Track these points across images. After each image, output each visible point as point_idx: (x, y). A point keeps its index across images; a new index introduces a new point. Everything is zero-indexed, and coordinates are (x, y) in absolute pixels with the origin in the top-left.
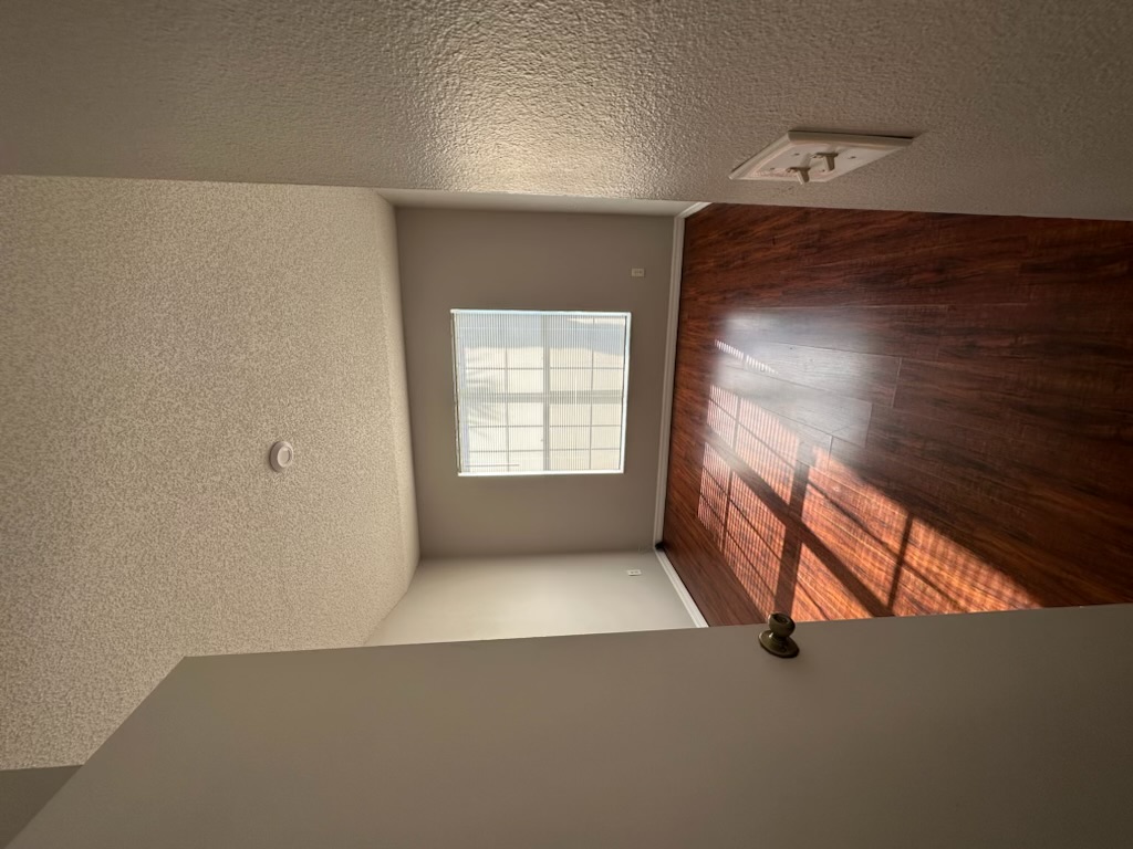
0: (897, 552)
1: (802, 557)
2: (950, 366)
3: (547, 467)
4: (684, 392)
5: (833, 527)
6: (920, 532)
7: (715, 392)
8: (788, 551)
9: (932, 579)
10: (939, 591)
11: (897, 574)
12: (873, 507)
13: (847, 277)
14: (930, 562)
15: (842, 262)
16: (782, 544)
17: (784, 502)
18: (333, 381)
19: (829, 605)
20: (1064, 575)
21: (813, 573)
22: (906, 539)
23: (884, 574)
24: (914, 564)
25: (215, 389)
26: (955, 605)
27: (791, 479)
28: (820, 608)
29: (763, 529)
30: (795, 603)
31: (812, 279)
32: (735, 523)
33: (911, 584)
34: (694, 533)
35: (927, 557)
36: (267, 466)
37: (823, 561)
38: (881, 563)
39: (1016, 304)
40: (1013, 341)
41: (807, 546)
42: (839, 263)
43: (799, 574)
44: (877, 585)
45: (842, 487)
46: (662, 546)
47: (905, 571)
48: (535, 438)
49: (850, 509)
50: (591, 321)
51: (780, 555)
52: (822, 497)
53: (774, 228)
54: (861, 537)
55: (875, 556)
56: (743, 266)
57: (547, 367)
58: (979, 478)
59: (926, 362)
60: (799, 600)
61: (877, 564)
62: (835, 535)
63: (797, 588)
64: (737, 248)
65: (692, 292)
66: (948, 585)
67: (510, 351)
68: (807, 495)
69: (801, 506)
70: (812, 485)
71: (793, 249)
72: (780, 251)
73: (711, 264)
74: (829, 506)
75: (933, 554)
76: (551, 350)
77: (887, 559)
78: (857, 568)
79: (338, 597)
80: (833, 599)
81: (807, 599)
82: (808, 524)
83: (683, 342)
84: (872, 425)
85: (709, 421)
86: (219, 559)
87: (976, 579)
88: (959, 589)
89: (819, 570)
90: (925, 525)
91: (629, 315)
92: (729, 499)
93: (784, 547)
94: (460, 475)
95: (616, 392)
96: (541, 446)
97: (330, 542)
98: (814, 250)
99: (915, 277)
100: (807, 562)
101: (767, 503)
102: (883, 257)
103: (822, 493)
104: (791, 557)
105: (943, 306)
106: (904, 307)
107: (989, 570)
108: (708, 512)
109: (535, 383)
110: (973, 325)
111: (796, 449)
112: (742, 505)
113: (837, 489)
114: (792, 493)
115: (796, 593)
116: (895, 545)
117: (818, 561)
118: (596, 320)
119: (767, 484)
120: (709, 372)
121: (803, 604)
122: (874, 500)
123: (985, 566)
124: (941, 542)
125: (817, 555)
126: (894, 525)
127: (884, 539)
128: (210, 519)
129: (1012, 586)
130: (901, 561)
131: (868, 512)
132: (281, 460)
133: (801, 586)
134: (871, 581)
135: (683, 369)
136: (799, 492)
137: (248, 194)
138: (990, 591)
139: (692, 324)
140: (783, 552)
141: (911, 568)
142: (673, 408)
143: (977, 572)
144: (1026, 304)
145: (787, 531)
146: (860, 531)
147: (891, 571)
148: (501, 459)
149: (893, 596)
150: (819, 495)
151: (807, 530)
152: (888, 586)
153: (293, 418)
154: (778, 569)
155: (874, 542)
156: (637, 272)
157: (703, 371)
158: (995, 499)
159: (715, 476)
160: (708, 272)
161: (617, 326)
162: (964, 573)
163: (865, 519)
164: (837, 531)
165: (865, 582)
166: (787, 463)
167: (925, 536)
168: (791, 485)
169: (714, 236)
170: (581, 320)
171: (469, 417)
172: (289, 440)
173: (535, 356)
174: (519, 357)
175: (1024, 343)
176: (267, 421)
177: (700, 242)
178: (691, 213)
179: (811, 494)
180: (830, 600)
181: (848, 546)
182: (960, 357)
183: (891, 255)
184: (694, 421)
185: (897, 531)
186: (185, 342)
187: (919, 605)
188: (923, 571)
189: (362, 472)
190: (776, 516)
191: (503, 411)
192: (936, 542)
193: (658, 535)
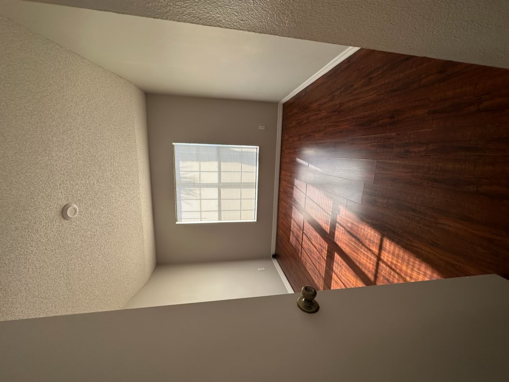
0: (377, 254)
1: (335, 259)
2: (398, 162)
3: (220, 219)
4: (283, 183)
5: (348, 243)
6: (387, 244)
7: (297, 182)
8: (329, 256)
9: (393, 267)
10: (397, 273)
11: (378, 265)
12: (366, 233)
13: (351, 124)
14: (392, 259)
15: (349, 117)
16: (326, 252)
17: (327, 233)
18: (105, 174)
19: (348, 283)
20: (456, 263)
21: (340, 266)
22: (381, 248)
23: (371, 266)
24: (385, 260)
25: (27, 174)
26: (405, 280)
27: (330, 221)
28: (344, 284)
29: (318, 246)
30: (333, 281)
31: (336, 126)
32: (306, 244)
33: (384, 270)
34: (288, 249)
35: (391, 256)
36: (60, 217)
37: (344, 260)
38: (370, 260)
39: (426, 130)
40: (426, 147)
41: (337, 253)
42: (347, 118)
43: (334, 267)
44: (369, 271)
45: (352, 224)
46: (275, 256)
47: (381, 263)
48: (214, 205)
49: (355, 234)
50: (240, 150)
51: (325, 258)
52: (343, 229)
53: (320, 105)
54: (361, 248)
55: (367, 257)
56: (307, 123)
57: (220, 172)
58: (413, 215)
59: (387, 161)
60: (334, 279)
61: (368, 261)
62: (350, 248)
63: (333, 274)
64: (305, 115)
65: (286, 137)
66: (401, 270)
67: (202, 163)
68: (337, 228)
69: (334, 234)
70: (339, 223)
71: (328, 113)
72: (322, 115)
73: (294, 123)
74: (346, 233)
75: (393, 254)
76: (222, 163)
77: (373, 258)
78: (360, 263)
79: (105, 286)
80: (349, 279)
81: (338, 279)
82: (337, 242)
83: (283, 160)
84: (364, 193)
85: (294, 196)
86: (25, 267)
87: (414, 266)
88: (405, 272)
89: (343, 265)
90: (390, 240)
91: (258, 147)
92: (303, 232)
93: (327, 254)
94: (177, 223)
95: (252, 183)
96: (217, 209)
97: (100, 257)
98: (337, 113)
99: (381, 121)
100: (337, 261)
101: (319, 233)
102: (366, 113)
103: (343, 227)
104: (330, 259)
105: (393, 134)
106: (376, 136)
107: (420, 262)
108: (294, 239)
109: (214, 178)
110: (407, 141)
111: (331, 207)
112: (309, 235)
113: (349, 225)
114: (330, 228)
115: (333, 276)
116: (376, 250)
117: (342, 261)
118: (243, 150)
119: (319, 224)
120: (294, 173)
121: (336, 282)
122: (366, 229)
123: (418, 260)
124: (397, 248)
125: (342, 258)
126: (376, 241)
127: (371, 248)
128: (20, 245)
129: (431, 269)
130: (379, 258)
131: (364, 235)
132: (69, 213)
133: (335, 273)
134: (366, 269)
135: (283, 172)
136: (333, 227)
137: (54, 75)
138: (421, 272)
139: (286, 151)
140: (327, 257)
141: (384, 262)
142: (279, 191)
143: (414, 263)
144: (431, 130)
145: (328, 246)
146: (360, 245)
147: (375, 264)
148: (198, 215)
149: (376, 276)
150: (342, 228)
151: (337, 246)
152: (374, 271)
153: (79, 192)
154: (325, 265)
155: (366, 249)
156: (261, 128)
157: (292, 173)
158: (421, 226)
159: (297, 221)
160: (293, 127)
161: (252, 153)
162: (408, 264)
163: (363, 239)
164: (350, 245)
165: (363, 270)
166: (327, 213)
167: (390, 246)
168: (329, 224)
169: (295, 111)
170: (236, 149)
171: (181, 195)
172: (75, 203)
173: (214, 165)
174: (206, 166)
175: (431, 148)
176: (62, 193)
177: (289, 114)
178: (286, 101)
179: (338, 228)
180: (348, 279)
181: (356, 253)
182: (402, 158)
183: (370, 112)
184: (288, 196)
185: (377, 244)
186: (7, 148)
187: (388, 280)
188: (389, 263)
189: (122, 221)
190: (323, 239)
191: (199, 192)
192: (394, 248)
193: (273, 251)
